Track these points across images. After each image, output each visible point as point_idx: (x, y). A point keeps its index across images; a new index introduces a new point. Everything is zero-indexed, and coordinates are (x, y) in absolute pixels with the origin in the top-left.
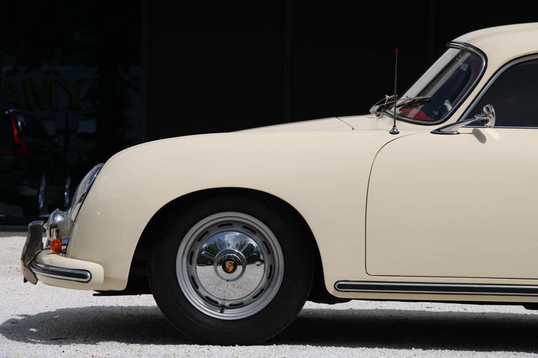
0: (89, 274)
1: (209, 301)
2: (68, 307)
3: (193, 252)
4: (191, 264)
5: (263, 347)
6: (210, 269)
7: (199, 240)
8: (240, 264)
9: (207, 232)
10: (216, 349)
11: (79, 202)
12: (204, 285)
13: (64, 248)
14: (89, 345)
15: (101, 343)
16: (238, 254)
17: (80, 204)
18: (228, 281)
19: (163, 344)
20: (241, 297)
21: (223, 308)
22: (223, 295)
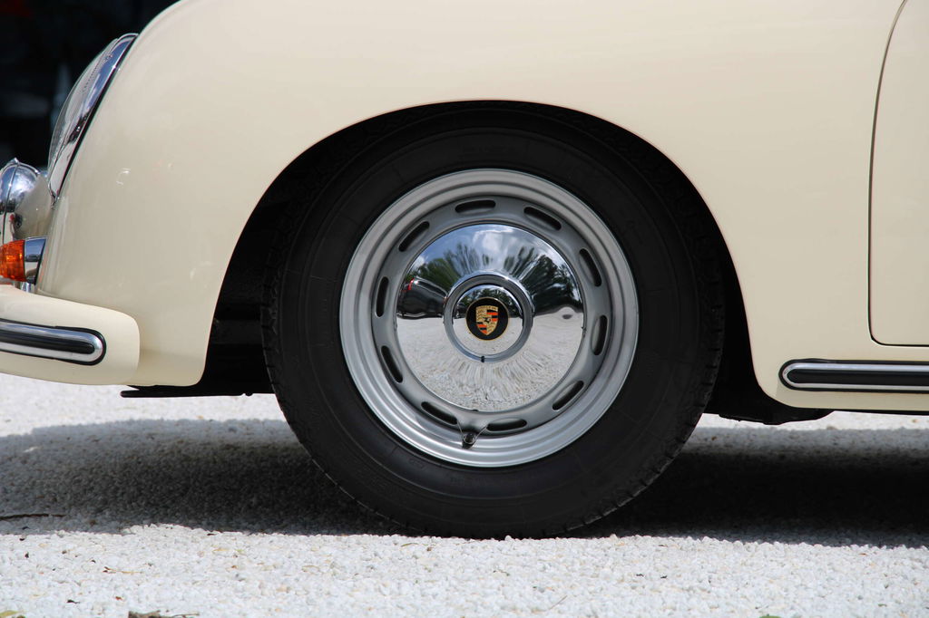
0: (97, 342)
1: (430, 413)
2: (67, 421)
3: (385, 283)
4: (380, 313)
5: (582, 541)
6: (434, 326)
7: (404, 248)
8: (516, 315)
9: (425, 226)
10: (450, 548)
11: (71, 139)
12: (417, 370)
13: (30, 267)
14: (103, 537)
15: (136, 528)
16: (511, 287)
17: (72, 146)
18: (483, 359)
19: (307, 533)
20: (521, 403)
21: (469, 435)
22: (471, 398)
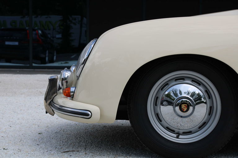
0: (90, 113)
1: (168, 129)
3: (158, 97)
4: (156, 105)
6: (170, 108)
7: (162, 89)
8: (191, 106)
9: (167, 84)
11: (82, 64)
12: (166, 119)
13: (72, 94)
21: (178, 135)
22: (176, 125)
